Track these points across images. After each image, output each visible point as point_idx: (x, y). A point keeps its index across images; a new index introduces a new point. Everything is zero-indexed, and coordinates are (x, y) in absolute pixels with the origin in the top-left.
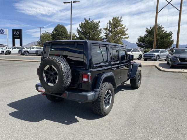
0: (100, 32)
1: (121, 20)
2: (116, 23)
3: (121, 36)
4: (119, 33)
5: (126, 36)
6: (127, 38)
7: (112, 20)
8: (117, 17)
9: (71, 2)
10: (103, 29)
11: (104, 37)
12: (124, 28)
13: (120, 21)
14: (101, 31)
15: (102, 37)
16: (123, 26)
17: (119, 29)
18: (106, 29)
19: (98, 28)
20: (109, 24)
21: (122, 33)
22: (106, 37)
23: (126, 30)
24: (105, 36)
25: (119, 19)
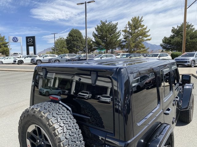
0: (118, 34)
1: (142, 20)
2: (136, 24)
3: (142, 38)
4: (140, 35)
5: (148, 38)
6: (149, 40)
7: (132, 20)
8: (137, 17)
9: (86, 3)
10: (121, 31)
12: (146, 29)
13: (141, 21)
14: (120, 34)
15: (120, 40)
16: (145, 27)
17: (140, 30)
18: (125, 31)
19: (116, 30)
20: (128, 25)
21: (144, 34)
22: (125, 40)
23: (148, 31)
24: (124, 38)
25: (139, 19)
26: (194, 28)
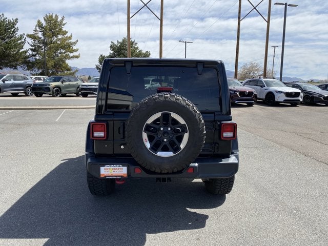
0: (20, 41)
1: (64, 22)
2: (52, 27)
3: (65, 53)
4: (62, 48)
5: (75, 54)
6: (77, 57)
7: (45, 20)
8: (54, 16)
10: (25, 36)
11: (30, 52)
12: (70, 38)
13: (61, 23)
14: (23, 40)
15: (26, 52)
16: (68, 35)
17: (60, 39)
18: (33, 37)
19: (14, 32)
20: (39, 27)
21: (68, 47)
22: (34, 53)
23: (75, 43)
24: (32, 50)
25: (59, 20)
26: (138, 48)
